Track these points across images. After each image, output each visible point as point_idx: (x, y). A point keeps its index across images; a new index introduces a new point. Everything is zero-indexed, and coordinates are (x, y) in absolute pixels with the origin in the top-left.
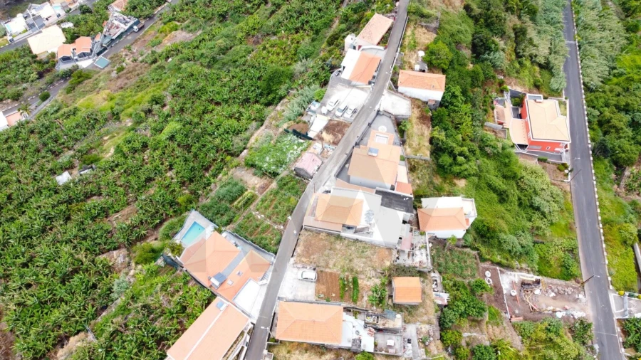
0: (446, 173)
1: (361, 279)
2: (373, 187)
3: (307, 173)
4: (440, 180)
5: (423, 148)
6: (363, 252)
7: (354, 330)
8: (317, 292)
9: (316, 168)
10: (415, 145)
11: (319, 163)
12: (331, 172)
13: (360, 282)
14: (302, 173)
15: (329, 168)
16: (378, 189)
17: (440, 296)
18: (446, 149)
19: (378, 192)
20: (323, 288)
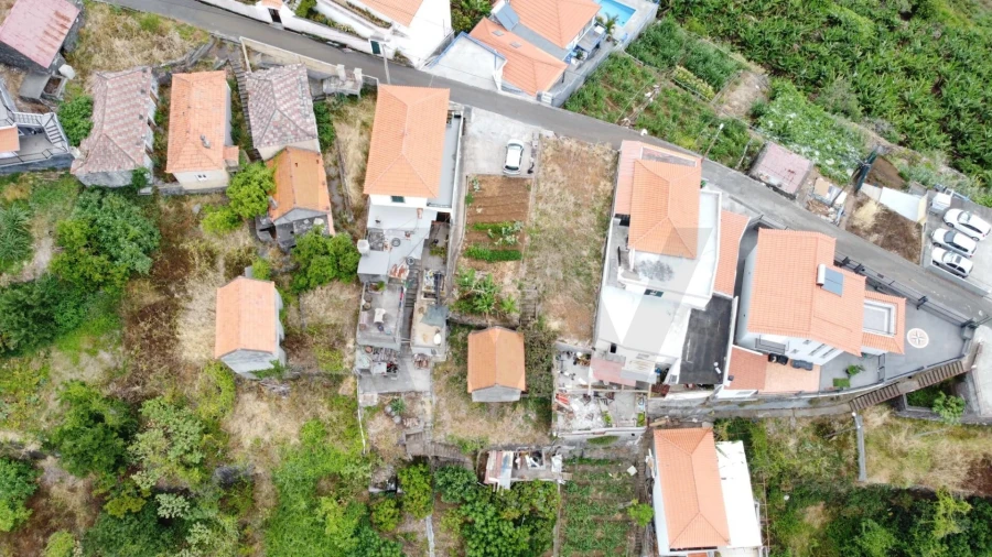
0: (842, 543)
1: (517, 268)
2: (738, 292)
4: (817, 525)
5: (895, 465)
6: (578, 274)
7: (401, 236)
8: (483, 179)
10: (899, 440)
11: (789, 188)
13: (511, 264)
16: (735, 309)
17: (504, 467)
18: (911, 541)
20: (493, 190)
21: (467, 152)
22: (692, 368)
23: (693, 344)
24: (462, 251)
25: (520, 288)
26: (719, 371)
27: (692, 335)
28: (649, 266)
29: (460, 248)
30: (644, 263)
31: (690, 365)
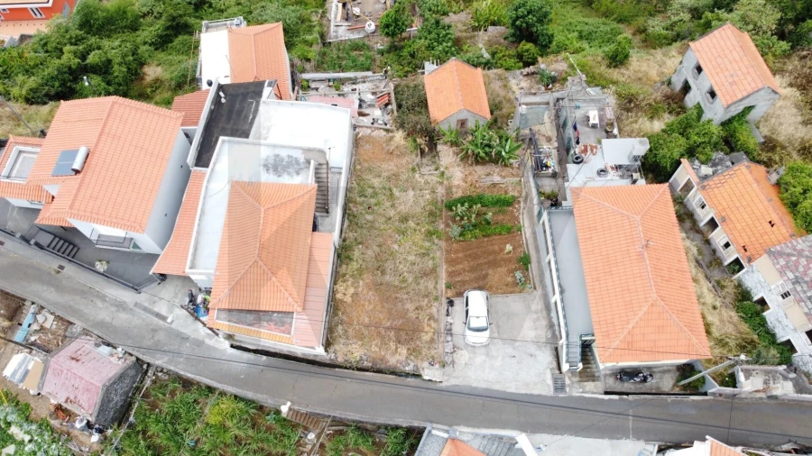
2: (186, 175)
3: (121, 377)
9: (105, 350)
12: (121, 306)
13: (458, 193)
14: (117, 399)
15: (103, 313)
16: (191, 159)
19: (203, 158)
21: (544, 323)
22: (250, 95)
23: (246, 117)
24: (519, 202)
25: (443, 173)
26: (221, 94)
27: (246, 127)
28: (291, 170)
29: (522, 205)
30: (298, 173)
31: (252, 98)
